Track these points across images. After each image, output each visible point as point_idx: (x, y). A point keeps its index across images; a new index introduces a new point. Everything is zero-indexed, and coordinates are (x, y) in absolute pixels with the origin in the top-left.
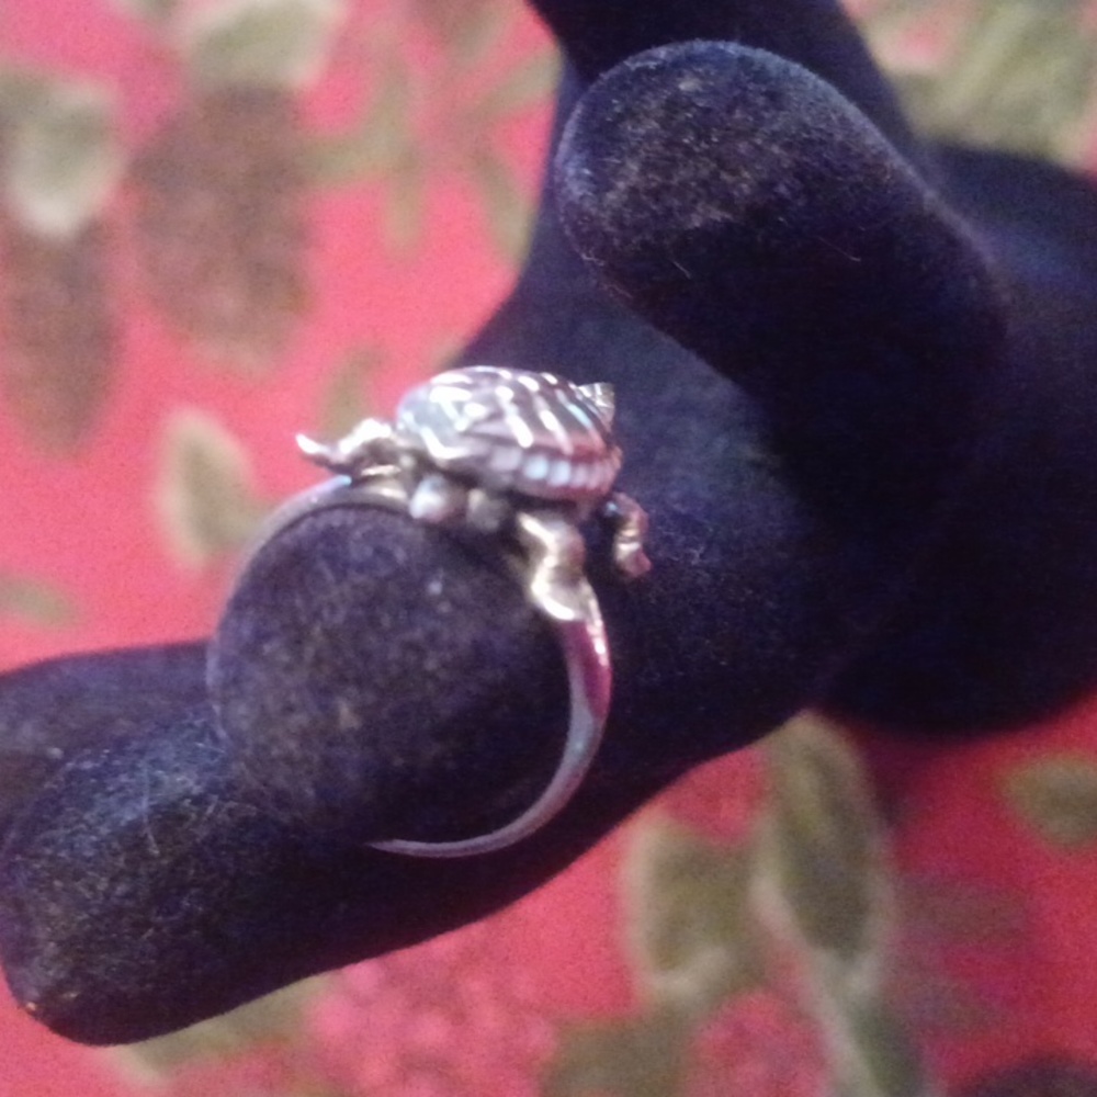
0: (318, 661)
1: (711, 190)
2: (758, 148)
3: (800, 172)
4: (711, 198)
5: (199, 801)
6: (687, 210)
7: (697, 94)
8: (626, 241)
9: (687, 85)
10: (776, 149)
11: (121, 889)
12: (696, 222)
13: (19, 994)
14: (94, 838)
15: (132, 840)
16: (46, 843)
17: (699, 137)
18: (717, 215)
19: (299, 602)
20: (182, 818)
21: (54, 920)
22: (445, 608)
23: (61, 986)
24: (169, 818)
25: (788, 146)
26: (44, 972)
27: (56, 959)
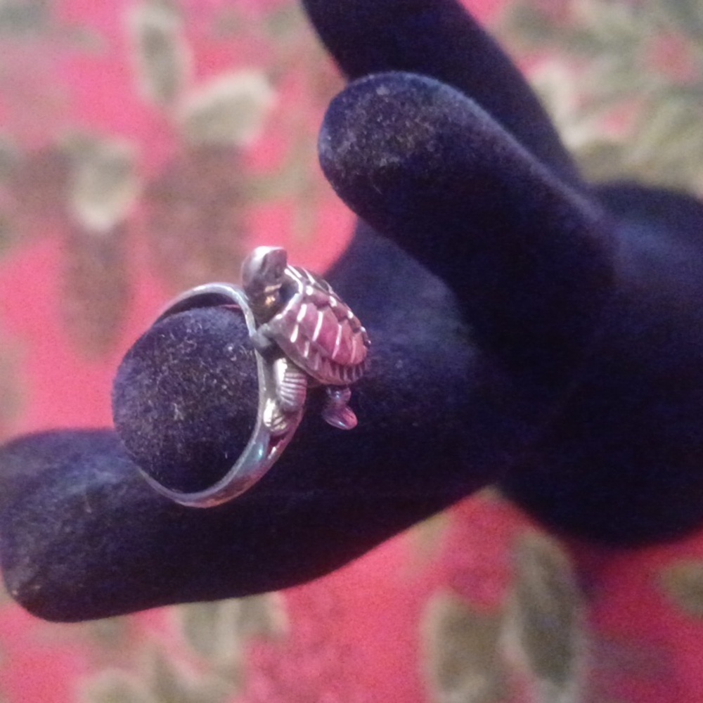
0: (164, 383)
1: (392, 146)
2: (417, 125)
3: (440, 138)
4: (391, 151)
5: (117, 487)
6: (378, 157)
7: (385, 96)
8: (348, 173)
9: (382, 91)
10: (427, 125)
11: (68, 529)
12: (383, 162)
13: (9, 587)
14: (56, 501)
15: (76, 504)
16: (29, 502)
17: (385, 119)
18: (396, 159)
19: (157, 353)
20: (106, 496)
21: (30, 543)
22: (234, 359)
23: (32, 582)
24: (97, 494)
25: (433, 123)
26: (23, 573)
27: (29, 566)
